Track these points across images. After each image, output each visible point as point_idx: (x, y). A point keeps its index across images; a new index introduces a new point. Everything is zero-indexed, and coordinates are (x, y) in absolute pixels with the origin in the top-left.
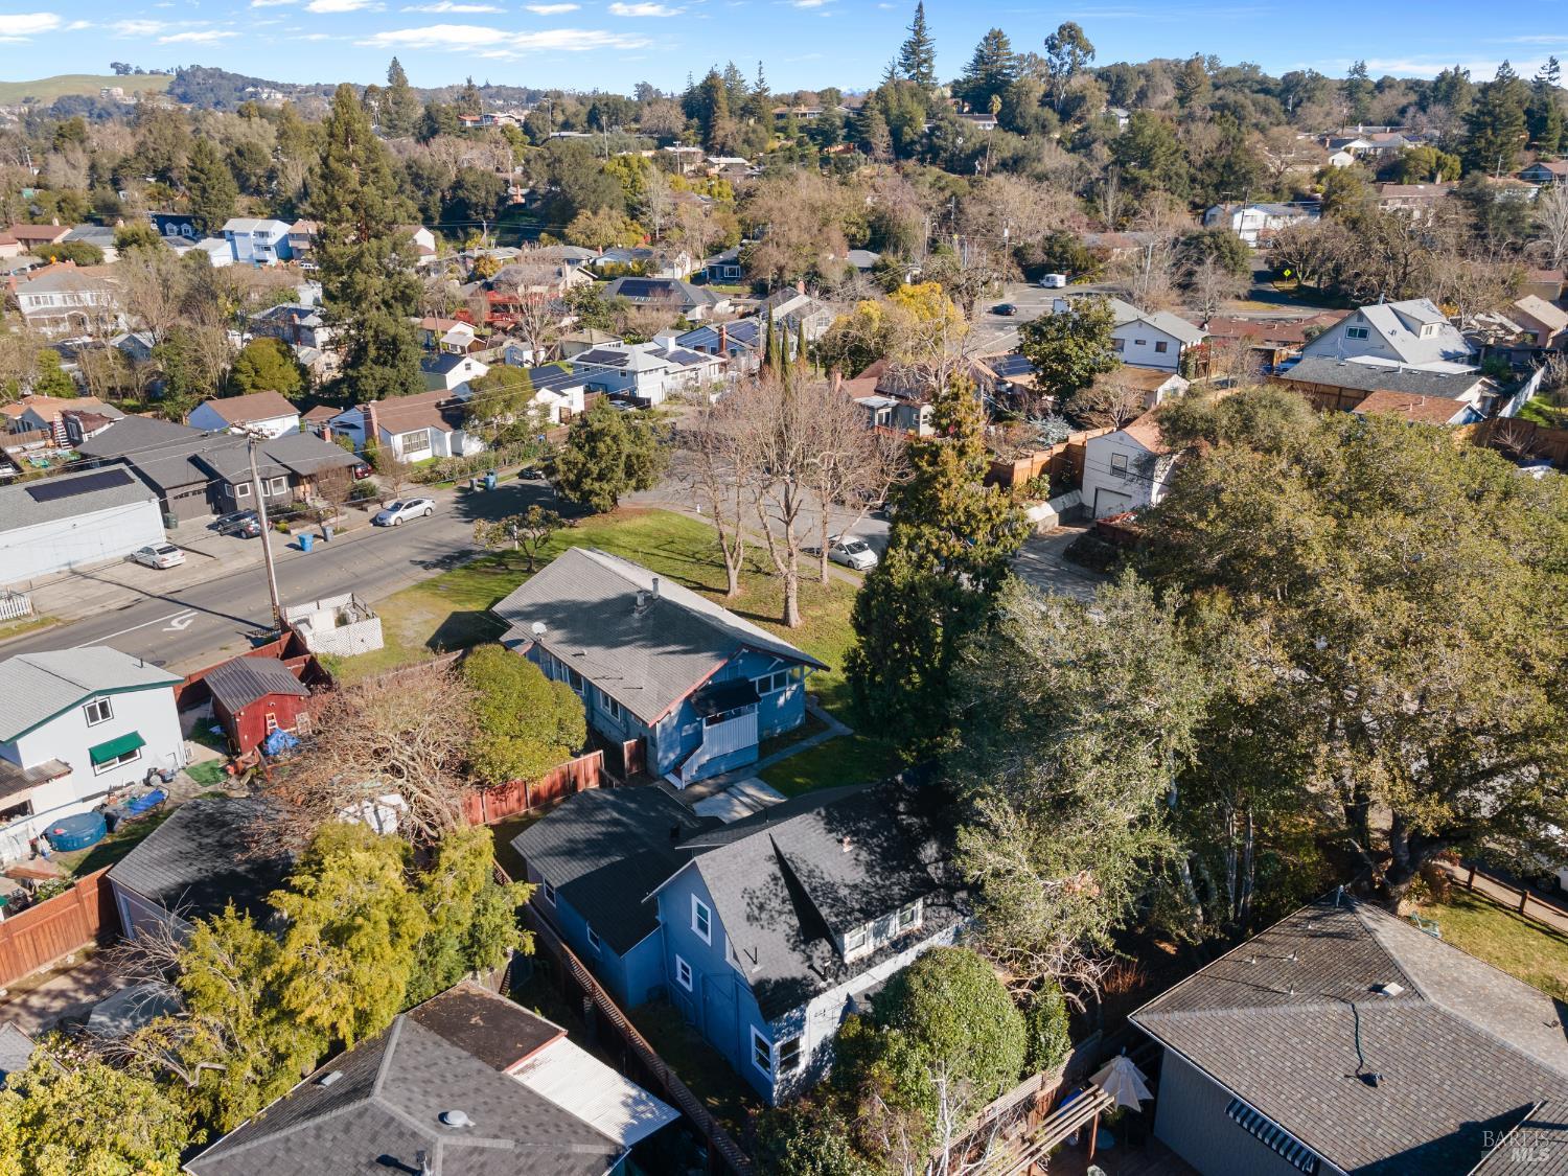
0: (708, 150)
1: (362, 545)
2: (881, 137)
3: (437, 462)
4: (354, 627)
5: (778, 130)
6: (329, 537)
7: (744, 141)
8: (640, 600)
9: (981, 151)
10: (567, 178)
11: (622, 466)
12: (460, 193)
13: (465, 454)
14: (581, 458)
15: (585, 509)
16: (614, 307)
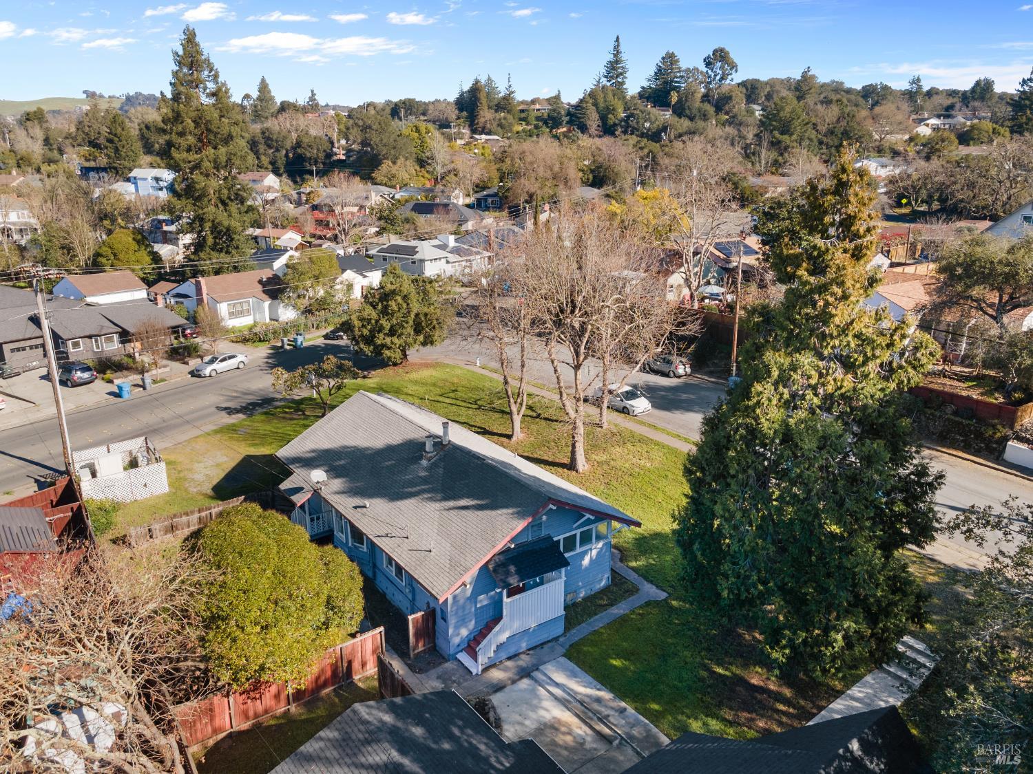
0: (474, 131)
1: (180, 393)
2: (593, 121)
3: (255, 326)
4: (144, 469)
5: (521, 119)
6: (148, 386)
7: (498, 125)
8: (428, 447)
9: (664, 129)
10: (375, 139)
11: (411, 322)
12: (299, 150)
13: (281, 319)
14: (374, 315)
15: (377, 361)
16: (407, 220)
